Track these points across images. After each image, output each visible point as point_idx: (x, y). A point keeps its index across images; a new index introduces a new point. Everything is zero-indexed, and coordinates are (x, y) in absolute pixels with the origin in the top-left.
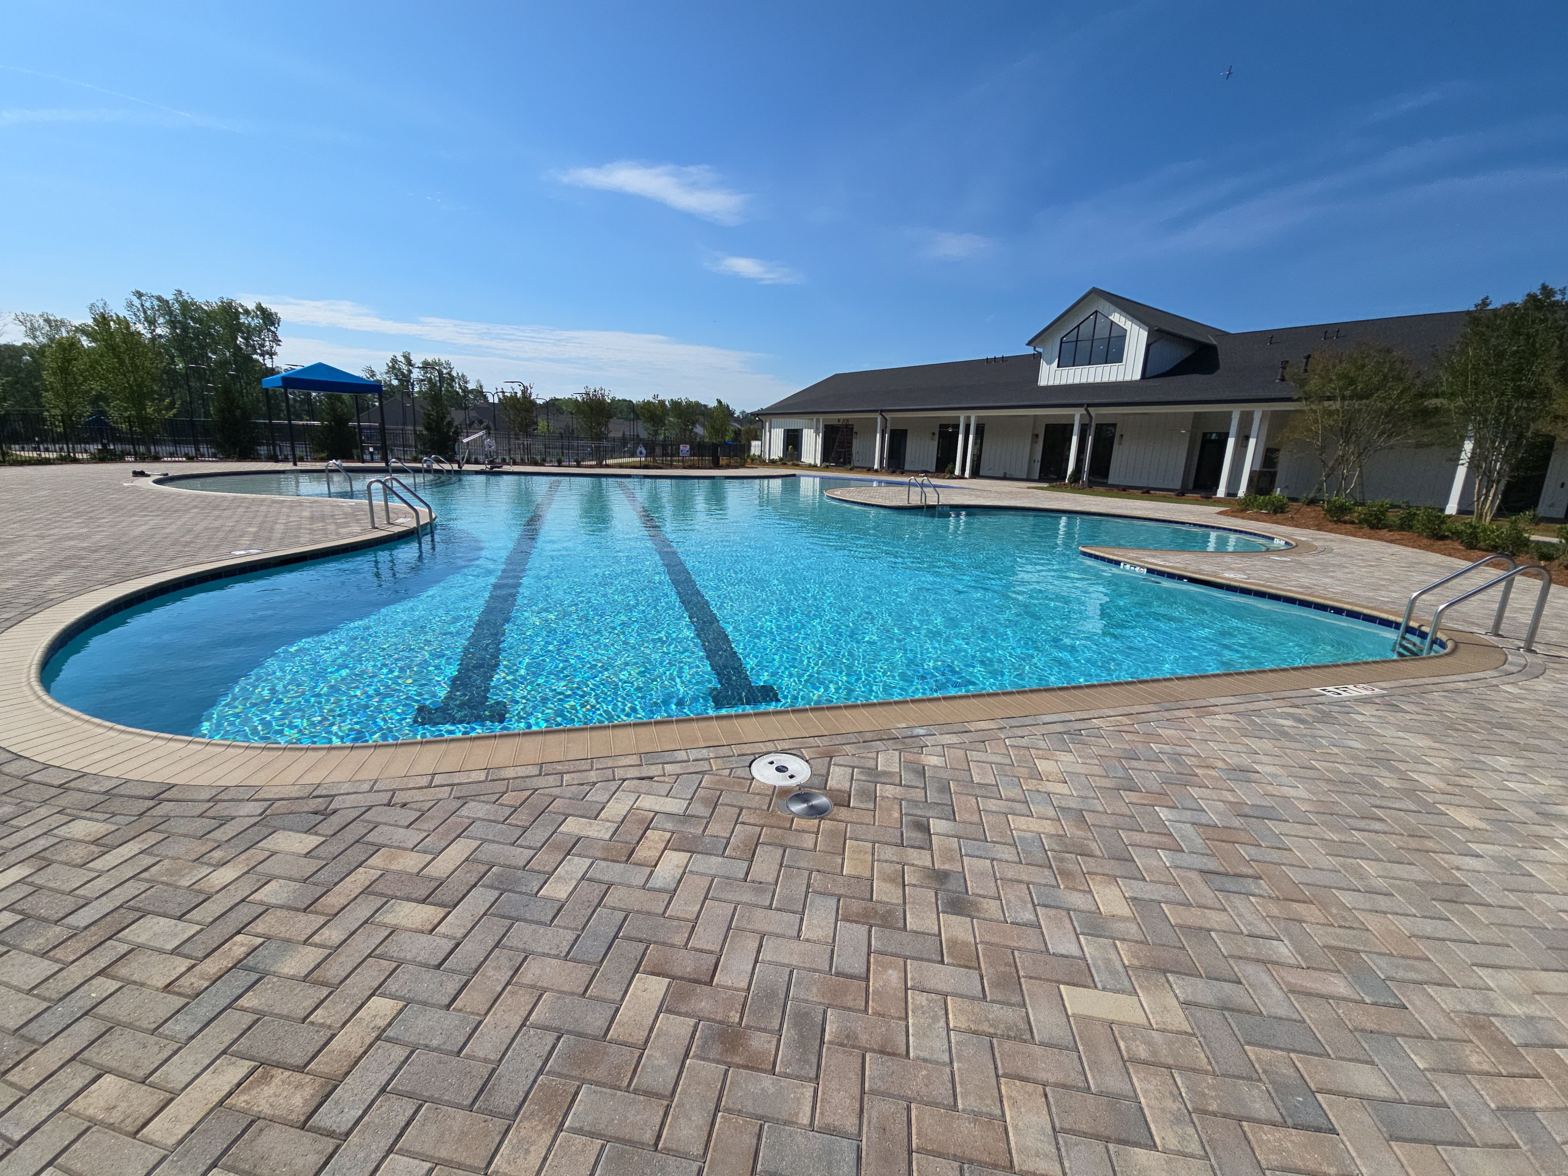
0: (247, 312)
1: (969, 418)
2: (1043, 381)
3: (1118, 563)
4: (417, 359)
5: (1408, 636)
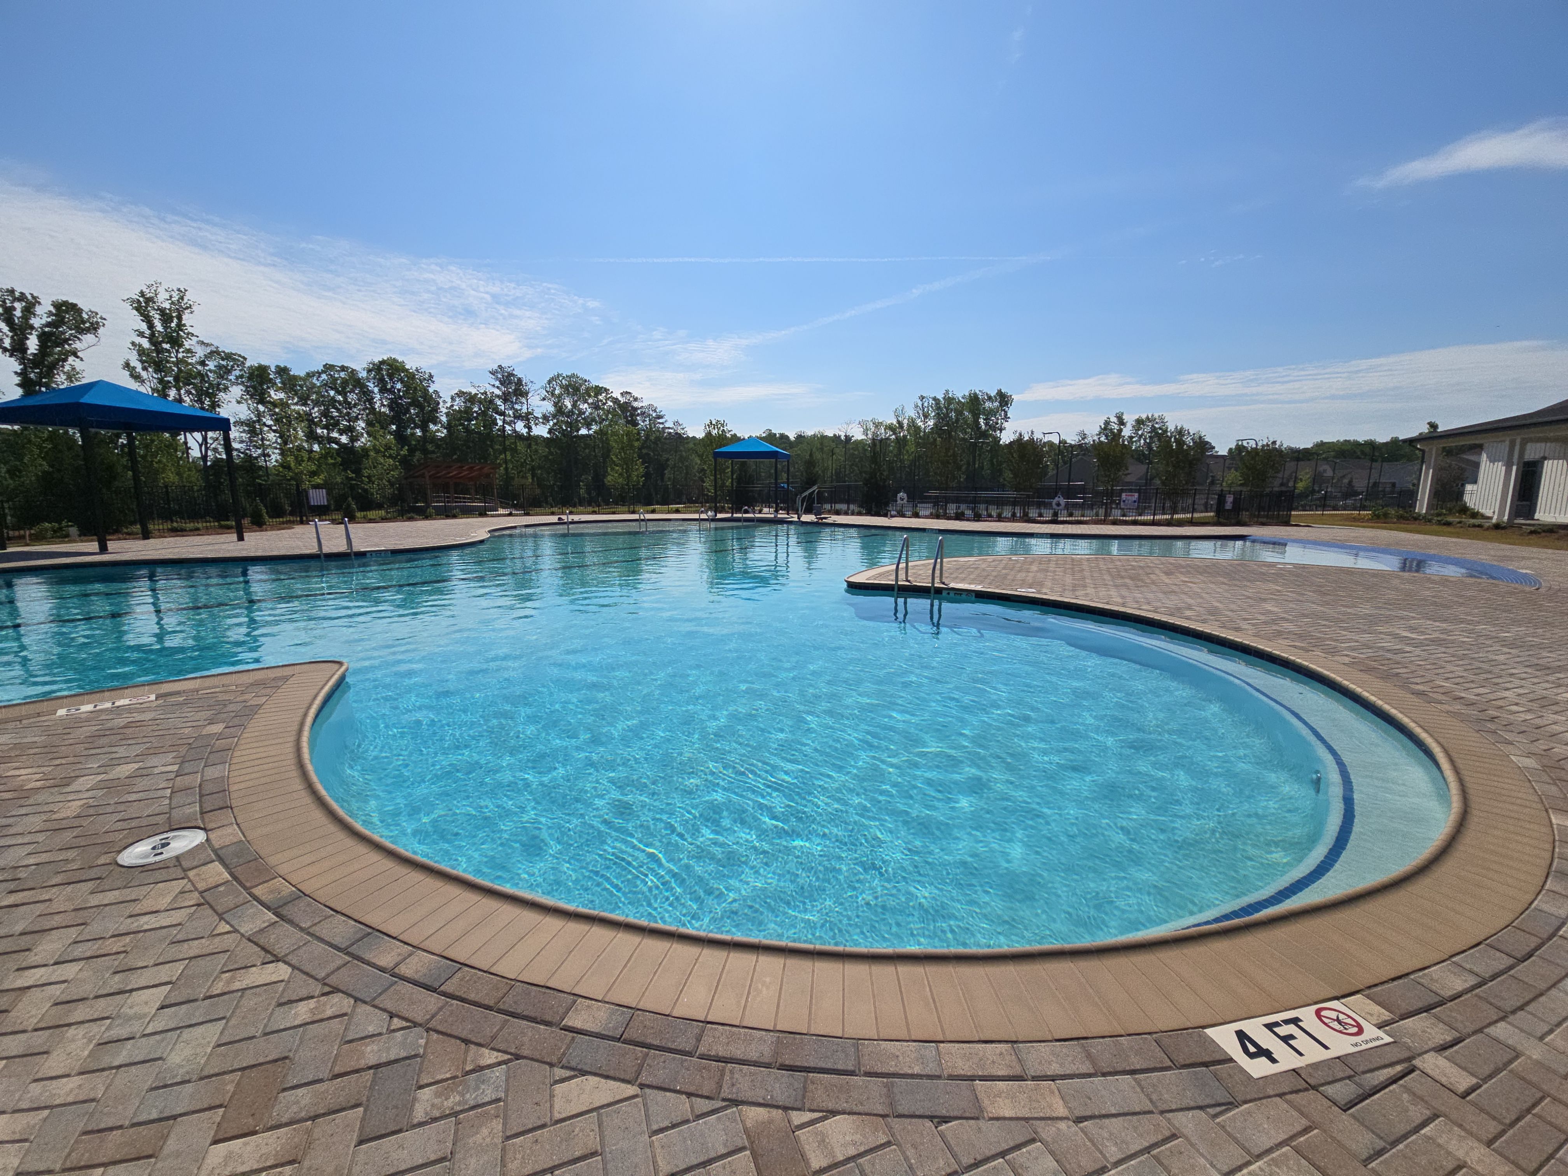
0: (990, 398)
4: (1130, 419)
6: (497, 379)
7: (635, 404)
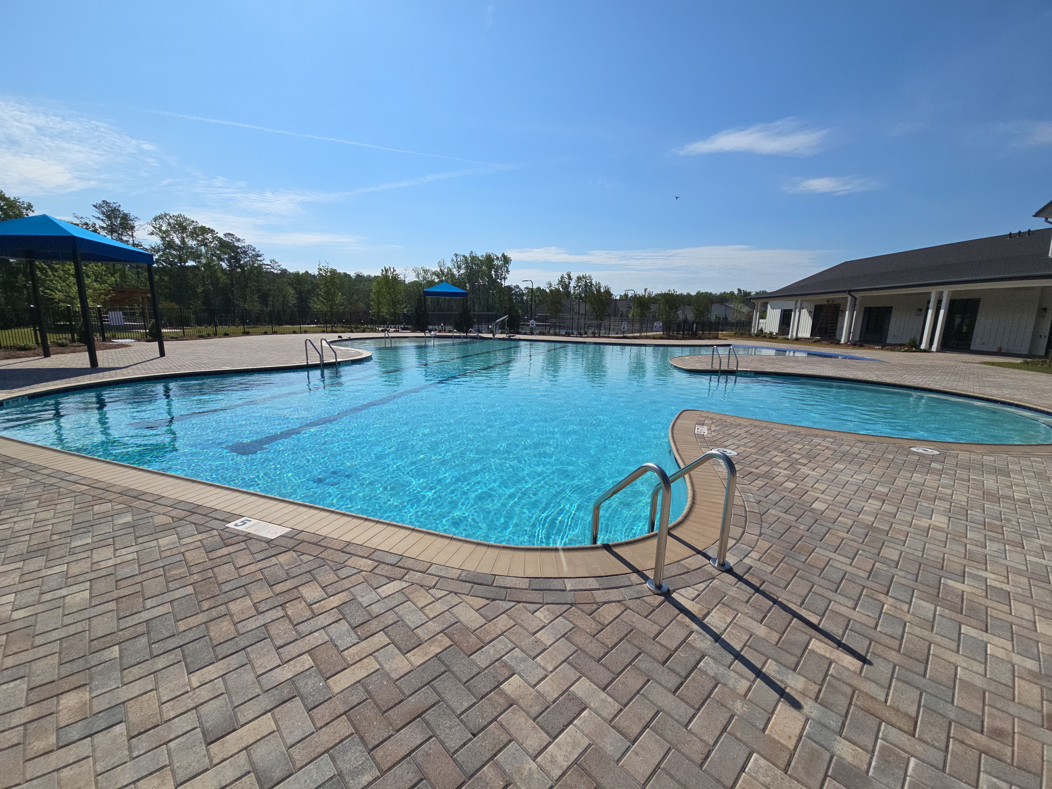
0: (498, 258)
2: (1050, 253)
4: (574, 276)
6: (103, 213)
7: (236, 244)
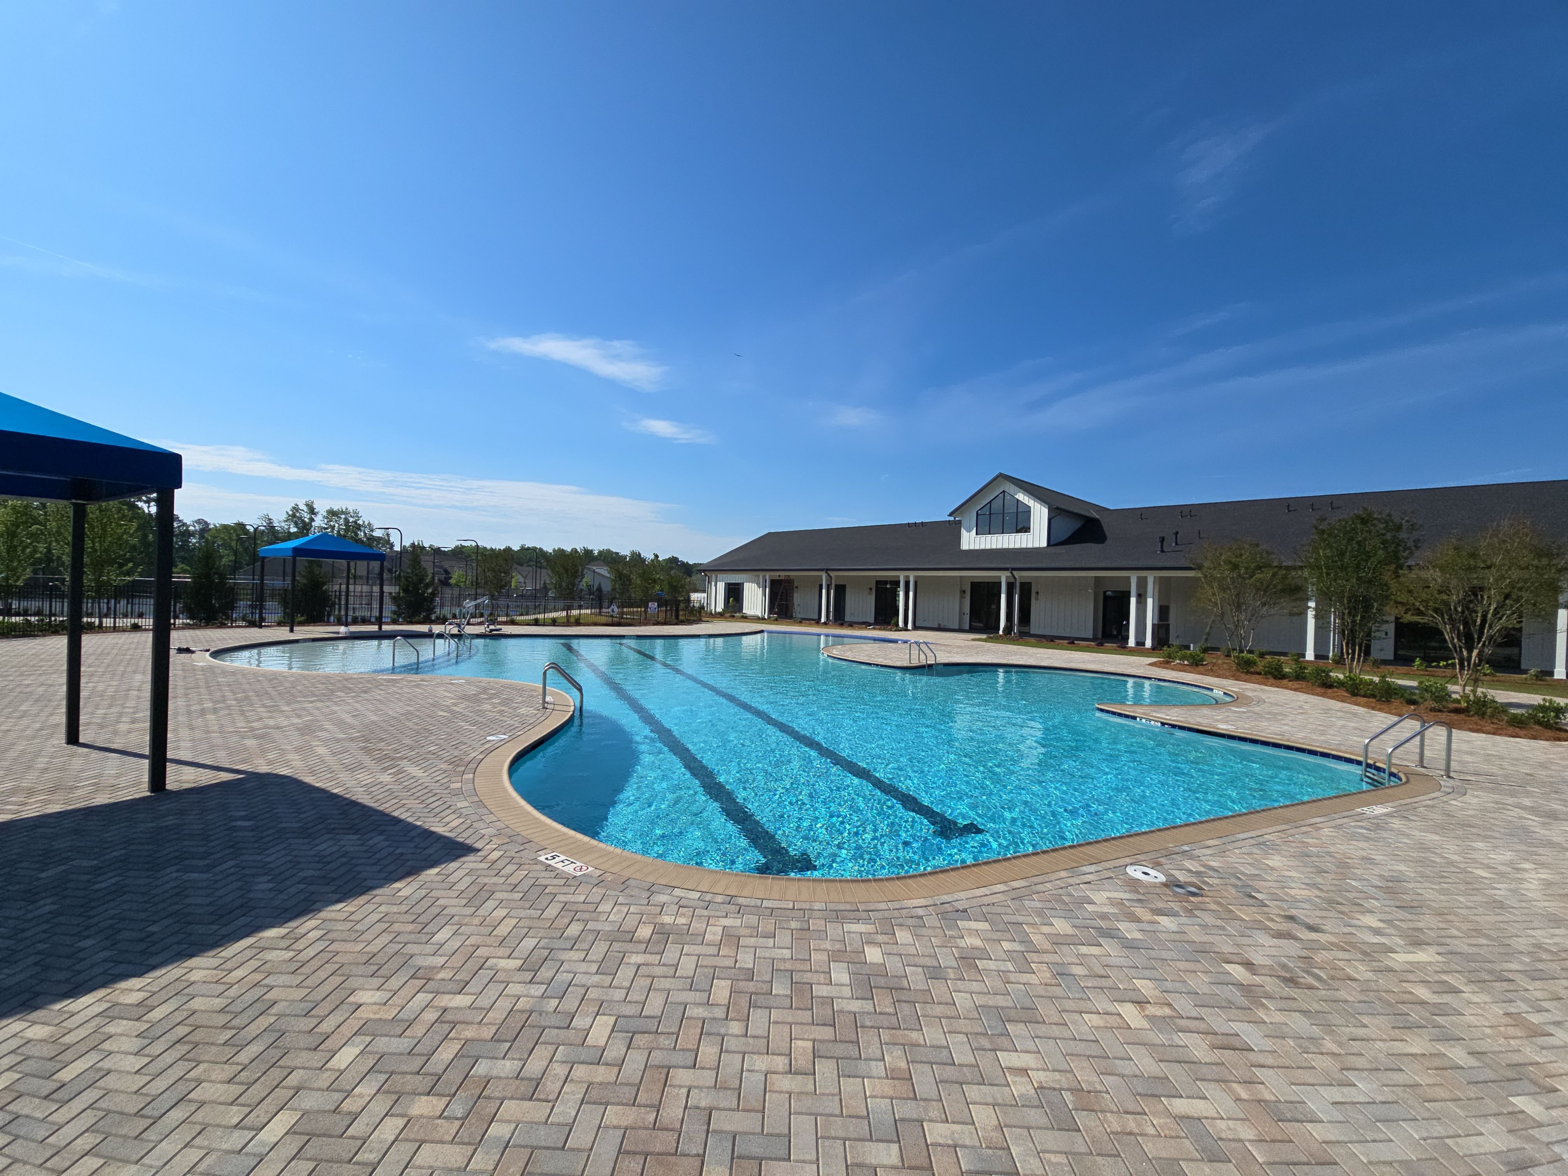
1: (908, 577)
2: (965, 546)
3: (1134, 718)
5: (1368, 770)
